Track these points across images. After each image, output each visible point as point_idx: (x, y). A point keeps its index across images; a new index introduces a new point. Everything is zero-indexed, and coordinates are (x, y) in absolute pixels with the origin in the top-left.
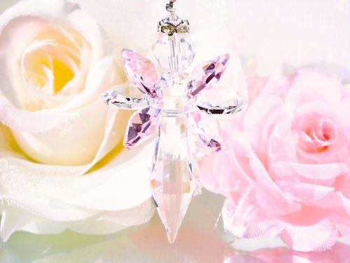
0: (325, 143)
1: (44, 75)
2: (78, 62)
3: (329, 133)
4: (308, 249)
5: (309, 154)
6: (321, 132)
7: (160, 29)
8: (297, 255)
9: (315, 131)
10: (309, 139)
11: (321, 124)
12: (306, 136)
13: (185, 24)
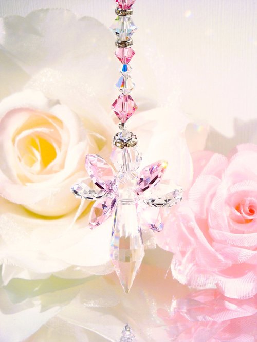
0: (250, 218)
1: (34, 155)
2: (59, 143)
3: (254, 209)
4: (236, 297)
5: (238, 224)
6: (247, 208)
7: (114, 143)
8: (229, 301)
9: (244, 207)
10: (238, 214)
11: (248, 202)
12: (236, 211)
13: (133, 139)
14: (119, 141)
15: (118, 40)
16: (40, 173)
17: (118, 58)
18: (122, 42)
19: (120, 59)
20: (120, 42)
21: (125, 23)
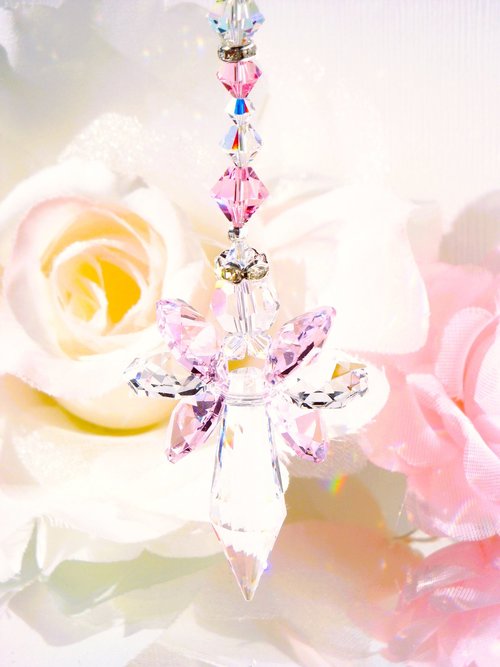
13: (261, 263)
14: (229, 267)
15: (225, 46)
16: (107, 332)
17: (225, 85)
18: (233, 48)
19: (229, 88)
20: (227, 48)
21: (239, 7)
